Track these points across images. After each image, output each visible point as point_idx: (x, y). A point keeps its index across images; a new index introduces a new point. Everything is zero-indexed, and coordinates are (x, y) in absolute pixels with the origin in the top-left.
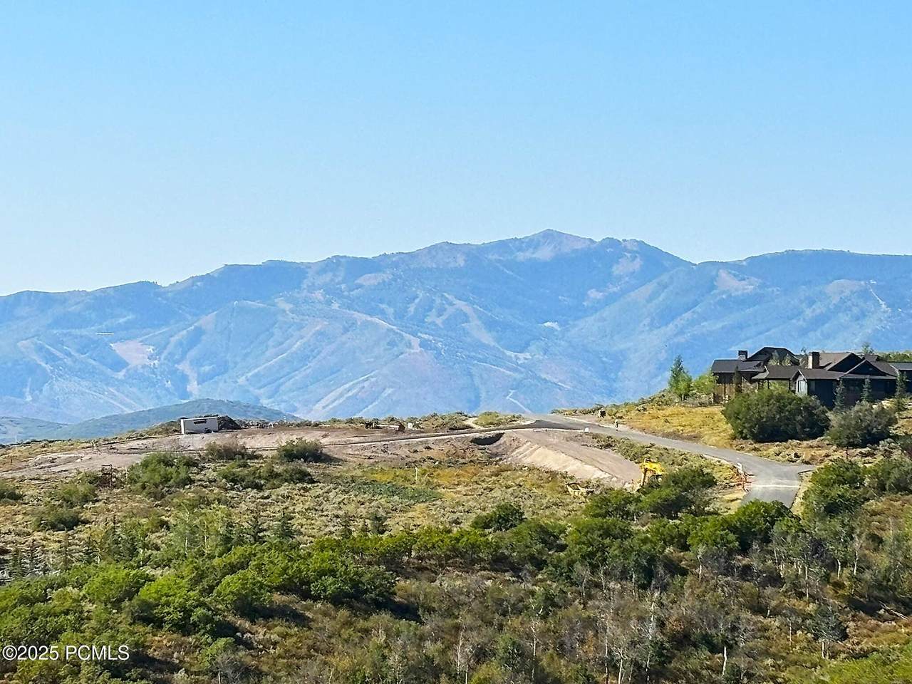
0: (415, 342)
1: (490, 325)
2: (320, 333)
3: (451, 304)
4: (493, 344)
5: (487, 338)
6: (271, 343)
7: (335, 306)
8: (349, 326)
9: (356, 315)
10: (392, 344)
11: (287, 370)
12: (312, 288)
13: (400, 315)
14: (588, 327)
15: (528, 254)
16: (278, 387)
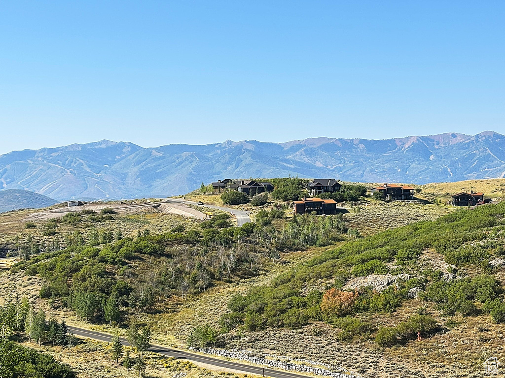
0: (69, 171)
1: (89, 166)
2: (41, 169)
3: (78, 161)
4: (90, 171)
5: (88, 170)
6: (27, 172)
7: (45, 162)
8: (50, 167)
9: (52, 164)
10: (62, 172)
11: (32, 180)
12: (38, 157)
13: (64, 164)
14: (116, 166)
15: (99, 146)
16: (29, 185)
